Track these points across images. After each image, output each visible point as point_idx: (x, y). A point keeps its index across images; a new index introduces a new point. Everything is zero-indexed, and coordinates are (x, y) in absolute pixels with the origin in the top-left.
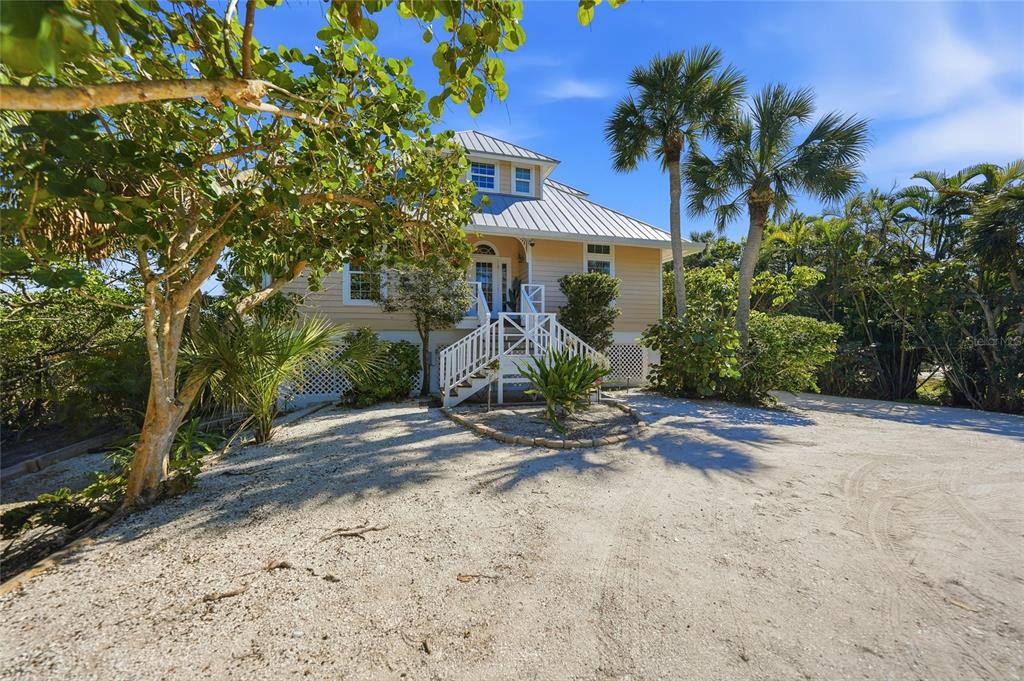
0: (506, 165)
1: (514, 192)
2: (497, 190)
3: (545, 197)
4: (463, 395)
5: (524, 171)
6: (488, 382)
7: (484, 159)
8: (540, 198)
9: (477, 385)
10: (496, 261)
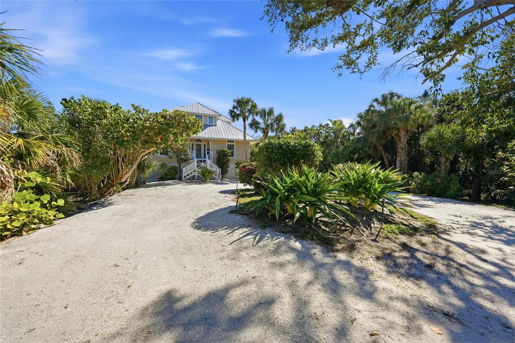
0: (206, 116)
1: (208, 124)
2: (203, 123)
3: (218, 125)
4: (187, 177)
5: (211, 117)
6: (193, 175)
7: (198, 114)
8: (216, 125)
9: (190, 176)
10: (202, 144)
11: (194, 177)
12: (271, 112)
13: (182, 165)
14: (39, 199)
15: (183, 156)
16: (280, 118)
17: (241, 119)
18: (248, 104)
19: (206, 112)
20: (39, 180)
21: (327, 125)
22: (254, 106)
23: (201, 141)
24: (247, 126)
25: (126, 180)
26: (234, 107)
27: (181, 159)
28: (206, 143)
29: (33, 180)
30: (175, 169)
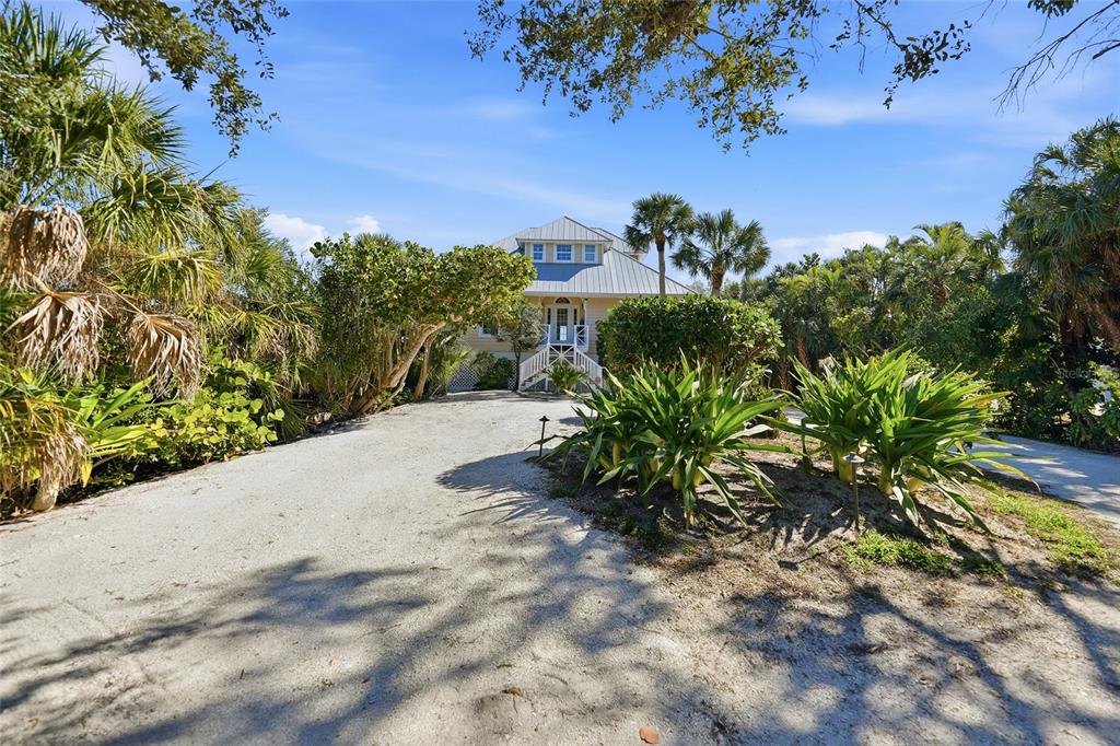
0: (578, 244)
1: (585, 262)
2: (573, 261)
3: (605, 262)
4: (528, 385)
5: (590, 247)
6: (540, 379)
7: (563, 243)
8: (601, 264)
9: (535, 381)
10: (570, 308)
11: (541, 385)
12: (726, 223)
13: (522, 355)
14: (249, 406)
15: (523, 337)
16: (750, 235)
17: (653, 246)
18: (668, 209)
19: (582, 235)
20: (256, 376)
21: (915, 240)
22: (683, 213)
23: (568, 302)
24: (668, 262)
25: (399, 385)
26: (638, 220)
27: (520, 342)
28: (578, 307)
29: (248, 376)
30: (506, 364)
